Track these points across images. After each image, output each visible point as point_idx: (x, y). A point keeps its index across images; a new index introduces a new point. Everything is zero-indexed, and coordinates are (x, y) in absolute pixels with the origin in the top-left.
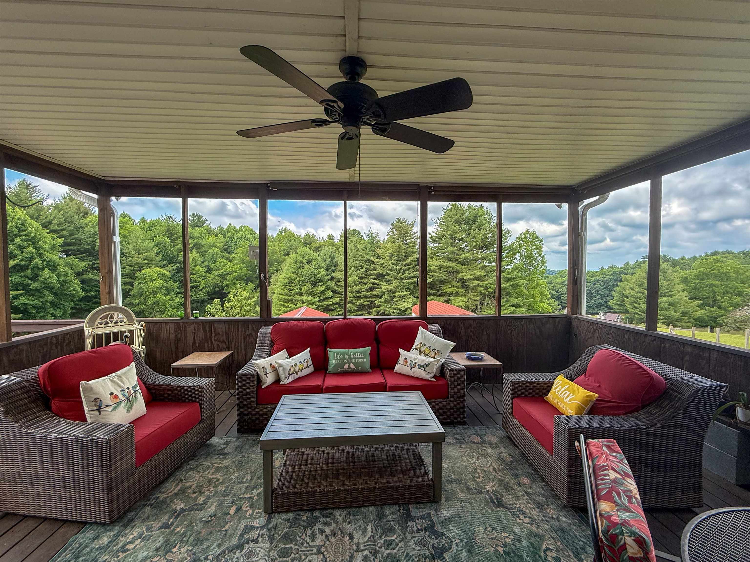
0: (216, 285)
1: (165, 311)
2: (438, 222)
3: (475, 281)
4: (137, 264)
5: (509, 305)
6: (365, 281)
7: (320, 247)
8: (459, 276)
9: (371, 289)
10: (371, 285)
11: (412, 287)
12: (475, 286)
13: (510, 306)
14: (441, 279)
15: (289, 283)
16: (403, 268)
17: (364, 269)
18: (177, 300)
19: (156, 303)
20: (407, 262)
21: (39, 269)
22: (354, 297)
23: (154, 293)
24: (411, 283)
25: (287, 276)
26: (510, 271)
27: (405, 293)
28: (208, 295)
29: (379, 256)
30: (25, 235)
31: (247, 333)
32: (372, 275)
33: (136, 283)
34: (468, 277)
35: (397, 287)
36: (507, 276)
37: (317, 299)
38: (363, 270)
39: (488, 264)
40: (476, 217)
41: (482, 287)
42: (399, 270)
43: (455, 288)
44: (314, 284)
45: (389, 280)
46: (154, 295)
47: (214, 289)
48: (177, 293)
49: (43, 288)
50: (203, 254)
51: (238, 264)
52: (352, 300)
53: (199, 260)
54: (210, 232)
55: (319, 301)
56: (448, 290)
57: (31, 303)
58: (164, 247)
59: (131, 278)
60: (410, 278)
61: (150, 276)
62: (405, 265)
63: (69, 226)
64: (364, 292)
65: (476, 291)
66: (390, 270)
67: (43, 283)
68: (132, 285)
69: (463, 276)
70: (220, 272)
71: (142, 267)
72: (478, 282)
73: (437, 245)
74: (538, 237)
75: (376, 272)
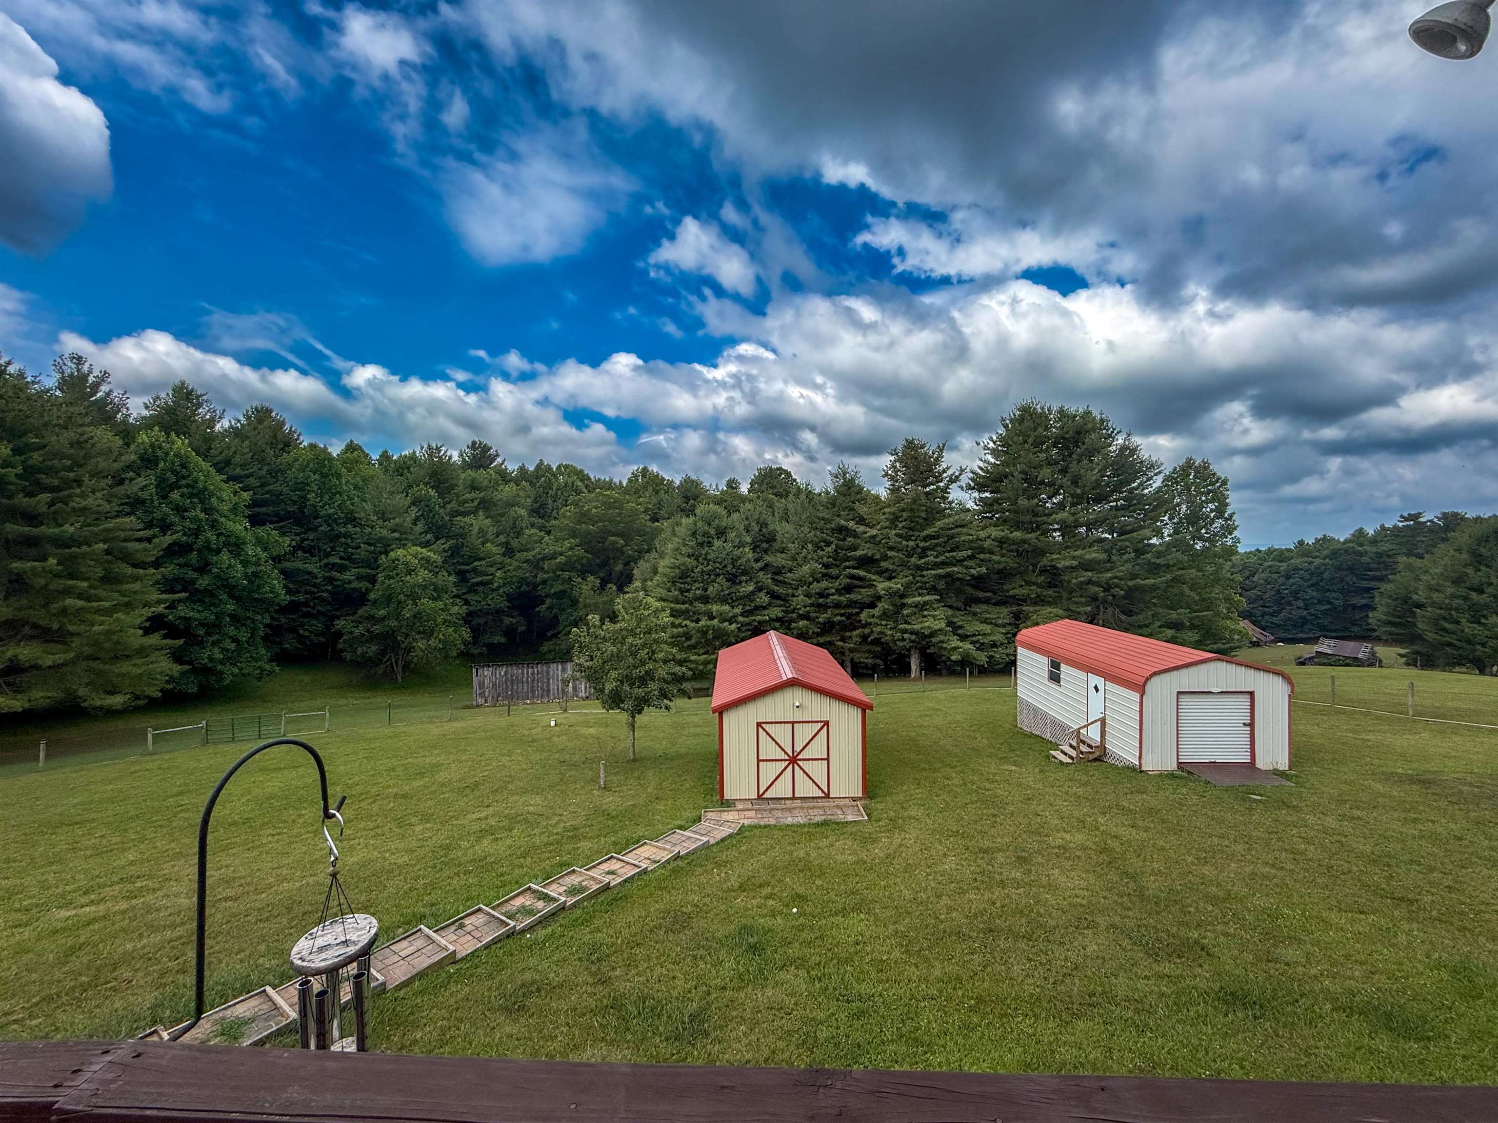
0: (523, 581)
1: (432, 629)
2: (991, 445)
3: (1083, 573)
4: (380, 539)
5: (1159, 624)
6: (834, 571)
8: (1045, 561)
9: (848, 589)
10: (848, 581)
11: (941, 585)
12: (1082, 583)
13: (1160, 627)
14: (1005, 568)
15: (680, 578)
16: (922, 544)
17: (833, 546)
18: (455, 609)
19: (417, 616)
20: (929, 531)
21: (210, 550)
22: (812, 605)
23: (414, 597)
24: (940, 577)
25: (678, 563)
26: (1159, 549)
27: (927, 598)
28: (508, 600)
29: (864, 519)
30: (187, 486)
32: (848, 559)
33: (380, 577)
34: (1067, 563)
35: (907, 586)
36: (1158, 561)
37: (738, 610)
38: (829, 549)
39: (1107, 536)
40: (1079, 433)
41: (1097, 584)
42: (913, 549)
43: (1034, 587)
44: (733, 579)
45: (887, 570)
46: (414, 600)
47: (520, 587)
48: (454, 597)
49: (218, 587)
50: (497, 519)
51: (564, 540)
52: (809, 612)
53: (492, 530)
54: (504, 476)
55: (742, 615)
56: (1018, 592)
57: (197, 616)
58: (427, 506)
59: (369, 567)
60: (936, 566)
61: (406, 564)
62: (925, 539)
63: (260, 469)
64: (833, 594)
65: (1085, 594)
66: (891, 549)
67: (218, 577)
68: (373, 580)
69: (1052, 560)
70: (530, 555)
71: (389, 546)
72: (1090, 574)
73: (987, 495)
74: (1214, 474)
75: (859, 553)
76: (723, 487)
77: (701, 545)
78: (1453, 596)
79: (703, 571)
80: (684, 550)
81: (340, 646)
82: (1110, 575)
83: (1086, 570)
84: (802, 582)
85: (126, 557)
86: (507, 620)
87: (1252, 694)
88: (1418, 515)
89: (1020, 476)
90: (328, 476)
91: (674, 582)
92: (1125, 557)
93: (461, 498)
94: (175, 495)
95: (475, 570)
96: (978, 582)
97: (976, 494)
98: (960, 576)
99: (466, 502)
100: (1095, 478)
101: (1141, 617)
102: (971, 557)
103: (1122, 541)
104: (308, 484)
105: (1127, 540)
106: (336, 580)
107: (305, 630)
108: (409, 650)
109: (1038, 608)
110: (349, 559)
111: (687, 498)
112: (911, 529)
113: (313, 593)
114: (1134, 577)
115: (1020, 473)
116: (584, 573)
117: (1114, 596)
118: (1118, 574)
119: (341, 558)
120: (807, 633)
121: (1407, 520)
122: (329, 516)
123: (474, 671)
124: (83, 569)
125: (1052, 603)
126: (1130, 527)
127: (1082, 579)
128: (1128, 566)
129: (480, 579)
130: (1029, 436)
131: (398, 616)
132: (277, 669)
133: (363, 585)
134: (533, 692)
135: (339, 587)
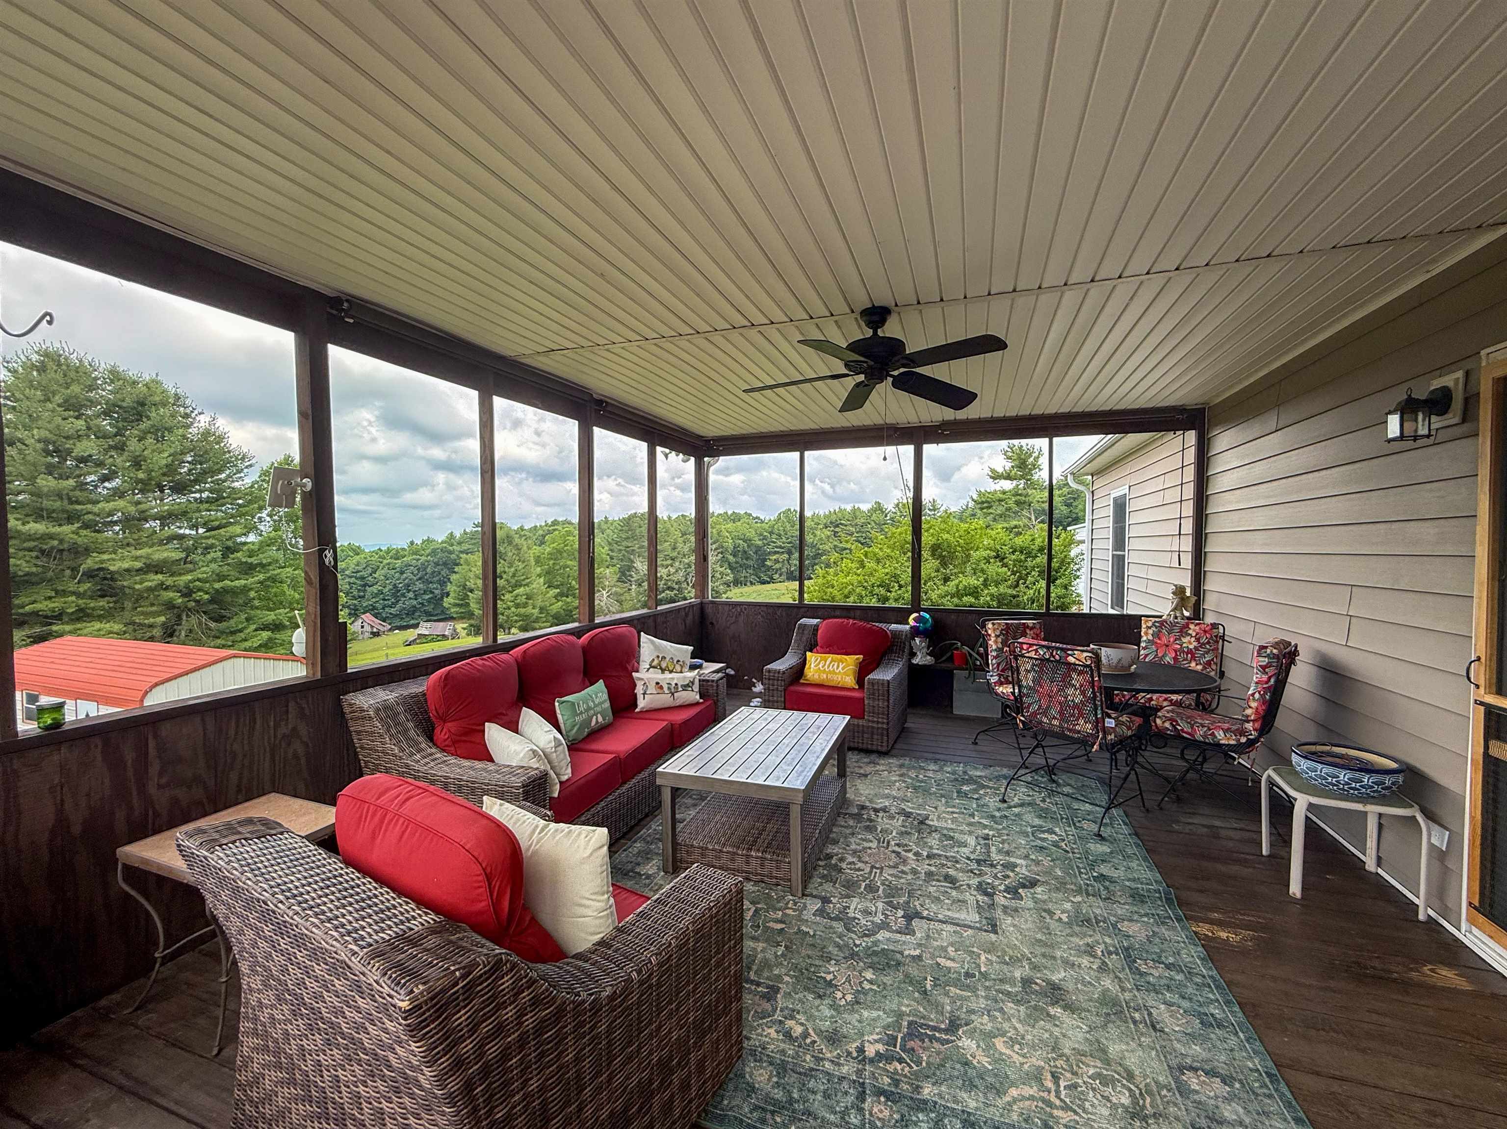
3: (152, 576)
5: (253, 627)
8: (88, 563)
12: (151, 589)
13: (256, 630)
26: (256, 547)
31: (283, 730)
34: (126, 565)
36: (250, 560)
39: (187, 532)
41: (173, 589)
65: (156, 602)
69: (102, 562)
72: (160, 576)
82: (190, 578)
83: (157, 573)
89: (40, 446)
92: (209, 557)
100: (164, 462)
101: (232, 622)
103: (207, 538)
105: (213, 537)
109: (79, 626)
114: (221, 578)
115: (39, 441)
117: (197, 602)
118: (200, 576)
125: (106, 616)
126: (217, 523)
127: (150, 584)
128: (214, 566)
130: (54, 393)
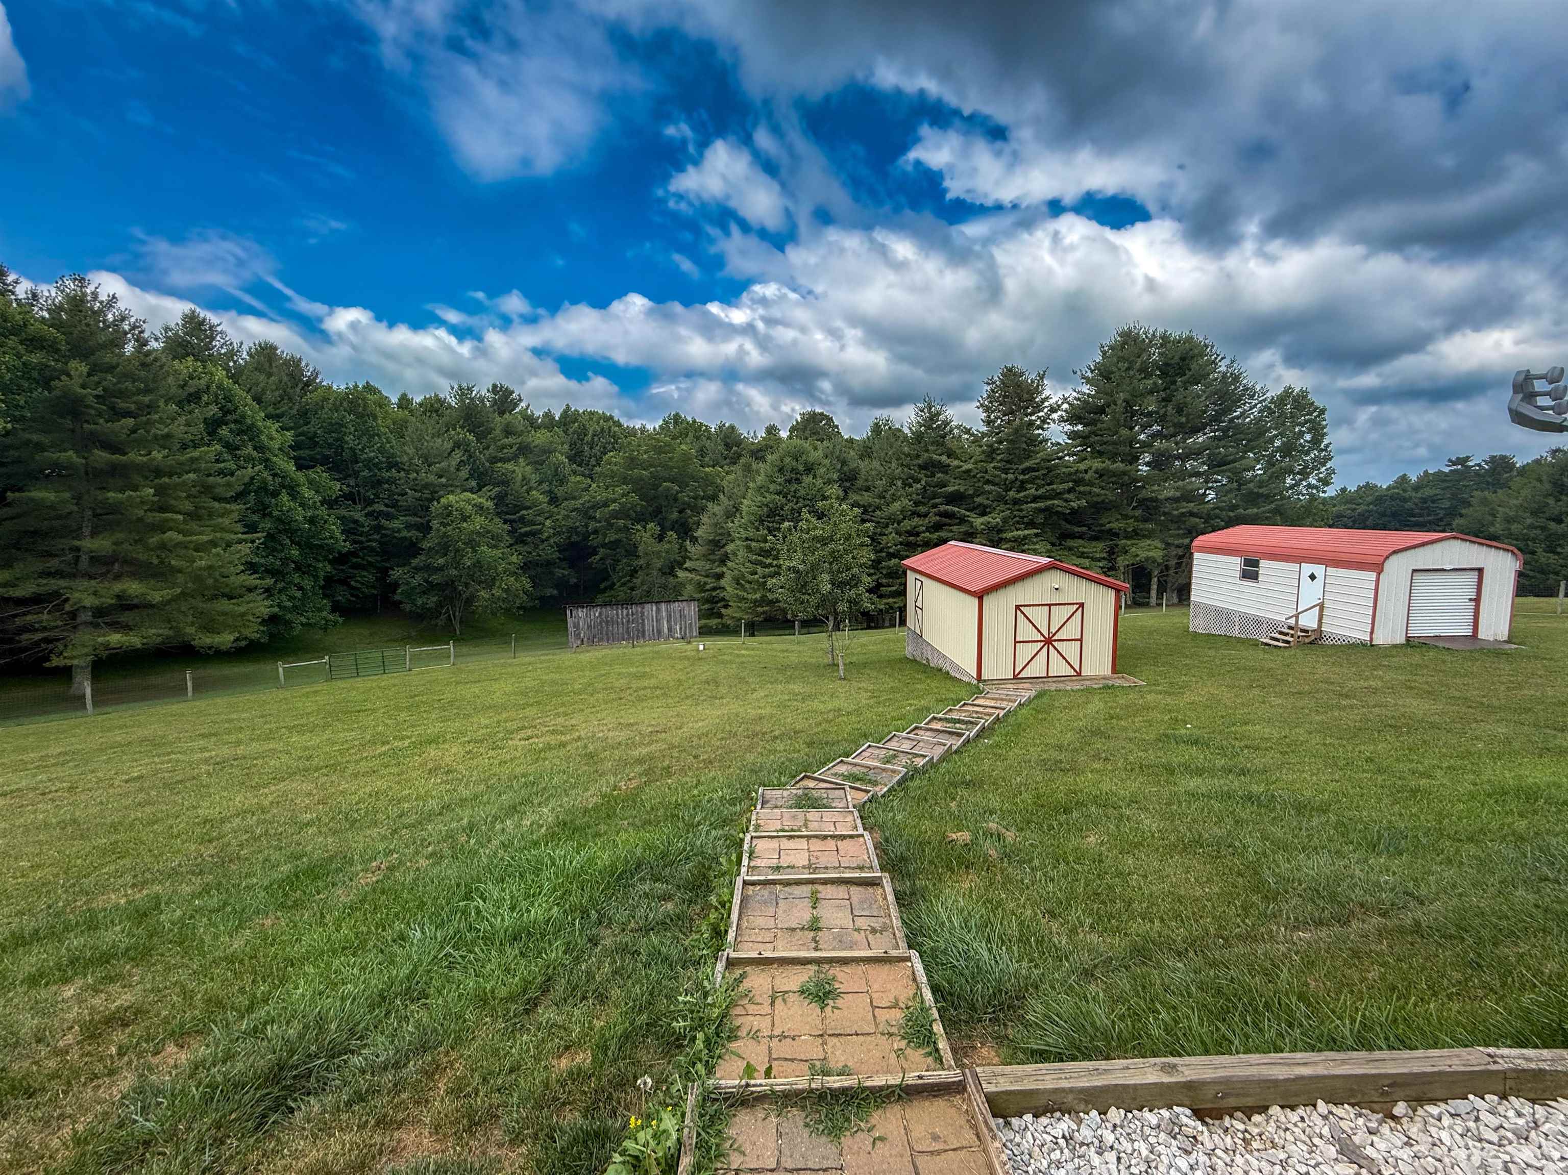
0: (573, 530)
1: (494, 579)
2: (1089, 374)
4: (426, 486)
6: (922, 509)
7: (761, 450)
9: (938, 527)
10: (938, 518)
11: (1040, 519)
14: (1103, 502)
15: (768, 516)
16: (1021, 477)
17: (923, 483)
19: (478, 564)
20: (1028, 464)
21: (265, 489)
22: (901, 543)
23: (472, 544)
24: (1041, 510)
25: (765, 501)
27: (1026, 532)
28: (559, 551)
29: (956, 454)
30: (235, 422)
32: (938, 496)
33: (435, 524)
35: (1004, 521)
38: (919, 486)
40: (1183, 359)
42: (1012, 482)
43: (1130, 521)
45: (980, 505)
46: (472, 548)
47: (569, 538)
48: (509, 546)
49: (280, 532)
50: (537, 464)
51: (615, 486)
52: (899, 551)
53: (534, 478)
54: (531, 420)
56: (1115, 525)
57: (262, 561)
58: (468, 451)
59: (416, 515)
60: (1035, 499)
61: (461, 510)
62: (1023, 472)
63: (291, 408)
64: (924, 532)
66: (988, 482)
67: (279, 519)
68: (426, 528)
70: (578, 503)
71: (437, 492)
73: (1080, 427)
74: (1312, 403)
75: (950, 489)
76: (761, 434)
77: (789, 481)
78: (1532, 527)
79: (793, 509)
80: (772, 487)
81: (397, 597)
84: (891, 520)
85: (207, 490)
86: (559, 572)
87: (1480, 571)
88: (1467, 459)
89: (1124, 404)
90: (363, 416)
91: (762, 522)
93: (499, 443)
94: (224, 431)
95: (522, 518)
96: (1075, 516)
97: (1068, 428)
98: (1059, 509)
99: (503, 447)
102: (1070, 491)
104: (342, 426)
106: (386, 529)
107: (357, 581)
108: (469, 601)
110: (395, 505)
111: (728, 446)
112: (1007, 462)
113: (361, 542)
115: (1123, 401)
116: (641, 519)
119: (386, 506)
120: (896, 573)
121: (1454, 463)
122: (370, 460)
123: (568, 612)
124: (173, 502)
129: (528, 529)
131: (457, 565)
132: (340, 620)
133: (413, 534)
134: (628, 633)
135: (386, 536)
